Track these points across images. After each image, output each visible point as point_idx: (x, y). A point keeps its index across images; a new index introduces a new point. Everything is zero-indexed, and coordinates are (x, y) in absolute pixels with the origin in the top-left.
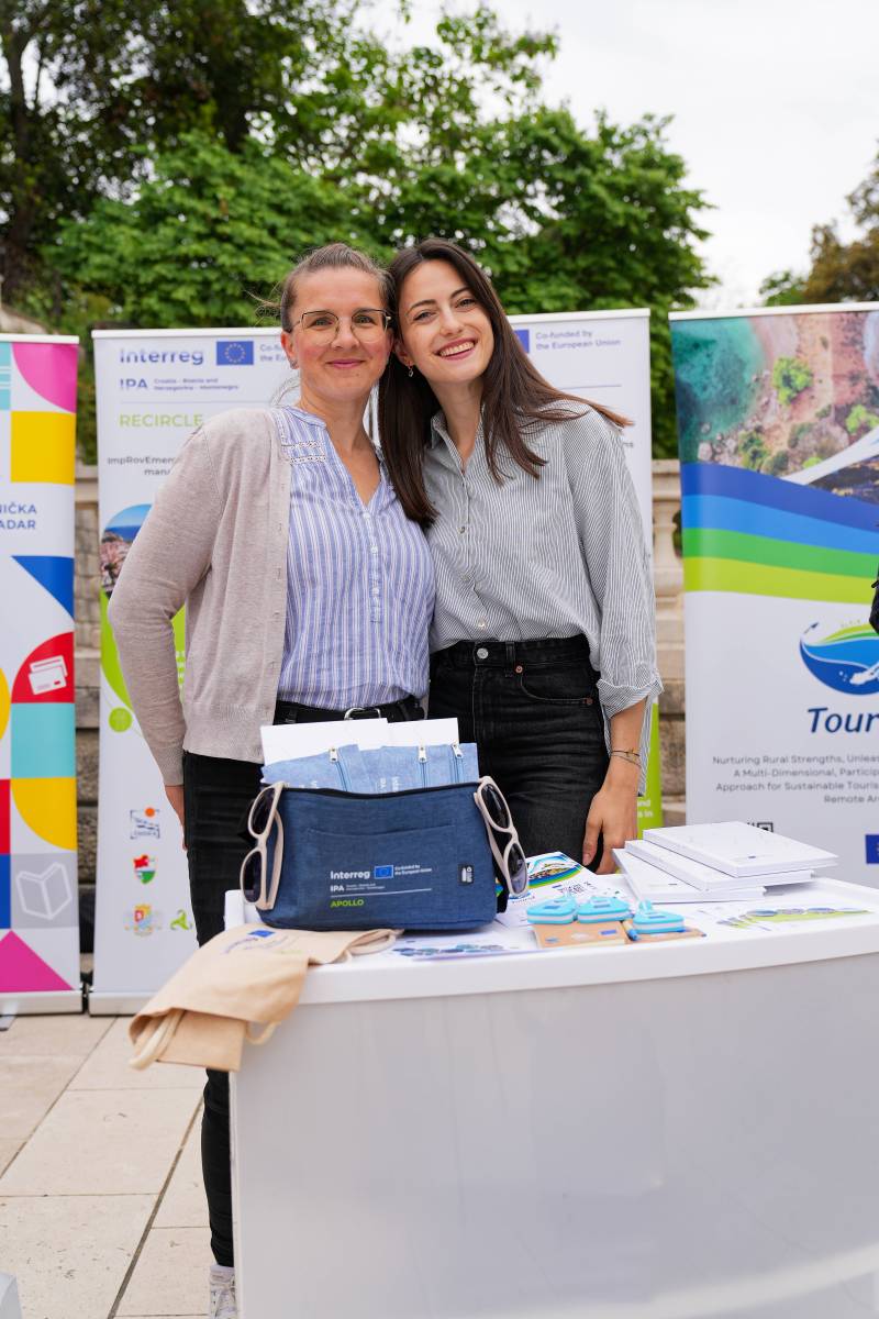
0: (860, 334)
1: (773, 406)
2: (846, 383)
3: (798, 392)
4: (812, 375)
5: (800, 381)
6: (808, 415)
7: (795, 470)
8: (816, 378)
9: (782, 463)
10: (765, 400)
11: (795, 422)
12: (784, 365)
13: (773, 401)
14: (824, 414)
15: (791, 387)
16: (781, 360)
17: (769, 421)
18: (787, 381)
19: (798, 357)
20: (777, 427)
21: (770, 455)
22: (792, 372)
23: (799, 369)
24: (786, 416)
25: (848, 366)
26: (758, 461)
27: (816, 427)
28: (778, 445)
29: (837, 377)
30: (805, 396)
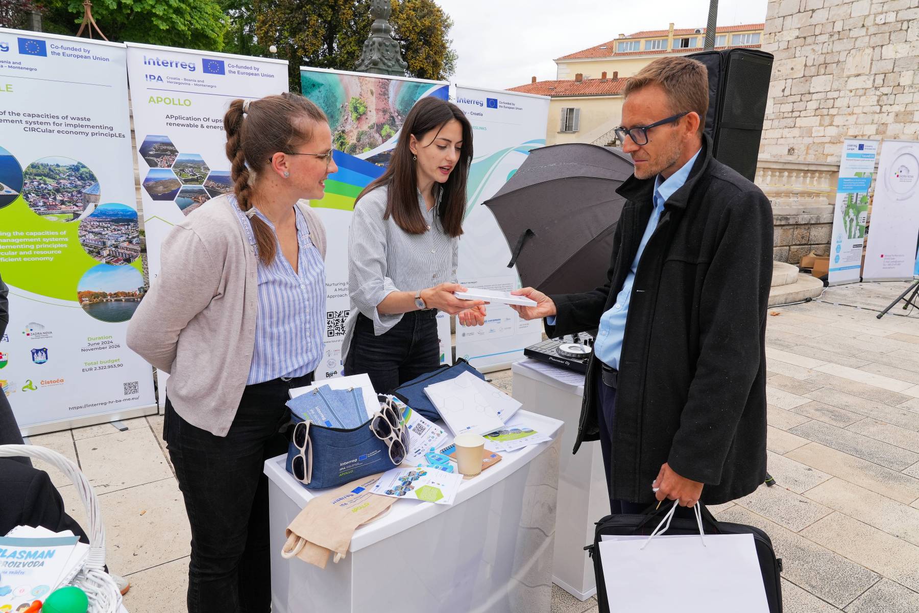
0: (387, 90)
1: (349, 120)
2: (381, 113)
3: (360, 115)
4: (367, 108)
5: (361, 110)
6: (365, 127)
7: (360, 153)
8: (368, 109)
9: (354, 149)
10: (346, 117)
11: (359, 129)
12: (354, 101)
13: (350, 118)
14: (371, 127)
15: (357, 112)
16: (353, 98)
17: (348, 128)
18: (356, 109)
19: (360, 98)
20: (351, 131)
21: (348, 144)
22: (358, 105)
23: (361, 104)
24: (355, 126)
25: (382, 105)
26: (344, 147)
27: (368, 133)
28: (351, 140)
29: (377, 110)
30: (363, 117)
